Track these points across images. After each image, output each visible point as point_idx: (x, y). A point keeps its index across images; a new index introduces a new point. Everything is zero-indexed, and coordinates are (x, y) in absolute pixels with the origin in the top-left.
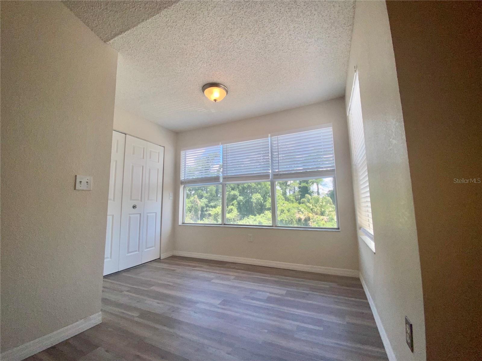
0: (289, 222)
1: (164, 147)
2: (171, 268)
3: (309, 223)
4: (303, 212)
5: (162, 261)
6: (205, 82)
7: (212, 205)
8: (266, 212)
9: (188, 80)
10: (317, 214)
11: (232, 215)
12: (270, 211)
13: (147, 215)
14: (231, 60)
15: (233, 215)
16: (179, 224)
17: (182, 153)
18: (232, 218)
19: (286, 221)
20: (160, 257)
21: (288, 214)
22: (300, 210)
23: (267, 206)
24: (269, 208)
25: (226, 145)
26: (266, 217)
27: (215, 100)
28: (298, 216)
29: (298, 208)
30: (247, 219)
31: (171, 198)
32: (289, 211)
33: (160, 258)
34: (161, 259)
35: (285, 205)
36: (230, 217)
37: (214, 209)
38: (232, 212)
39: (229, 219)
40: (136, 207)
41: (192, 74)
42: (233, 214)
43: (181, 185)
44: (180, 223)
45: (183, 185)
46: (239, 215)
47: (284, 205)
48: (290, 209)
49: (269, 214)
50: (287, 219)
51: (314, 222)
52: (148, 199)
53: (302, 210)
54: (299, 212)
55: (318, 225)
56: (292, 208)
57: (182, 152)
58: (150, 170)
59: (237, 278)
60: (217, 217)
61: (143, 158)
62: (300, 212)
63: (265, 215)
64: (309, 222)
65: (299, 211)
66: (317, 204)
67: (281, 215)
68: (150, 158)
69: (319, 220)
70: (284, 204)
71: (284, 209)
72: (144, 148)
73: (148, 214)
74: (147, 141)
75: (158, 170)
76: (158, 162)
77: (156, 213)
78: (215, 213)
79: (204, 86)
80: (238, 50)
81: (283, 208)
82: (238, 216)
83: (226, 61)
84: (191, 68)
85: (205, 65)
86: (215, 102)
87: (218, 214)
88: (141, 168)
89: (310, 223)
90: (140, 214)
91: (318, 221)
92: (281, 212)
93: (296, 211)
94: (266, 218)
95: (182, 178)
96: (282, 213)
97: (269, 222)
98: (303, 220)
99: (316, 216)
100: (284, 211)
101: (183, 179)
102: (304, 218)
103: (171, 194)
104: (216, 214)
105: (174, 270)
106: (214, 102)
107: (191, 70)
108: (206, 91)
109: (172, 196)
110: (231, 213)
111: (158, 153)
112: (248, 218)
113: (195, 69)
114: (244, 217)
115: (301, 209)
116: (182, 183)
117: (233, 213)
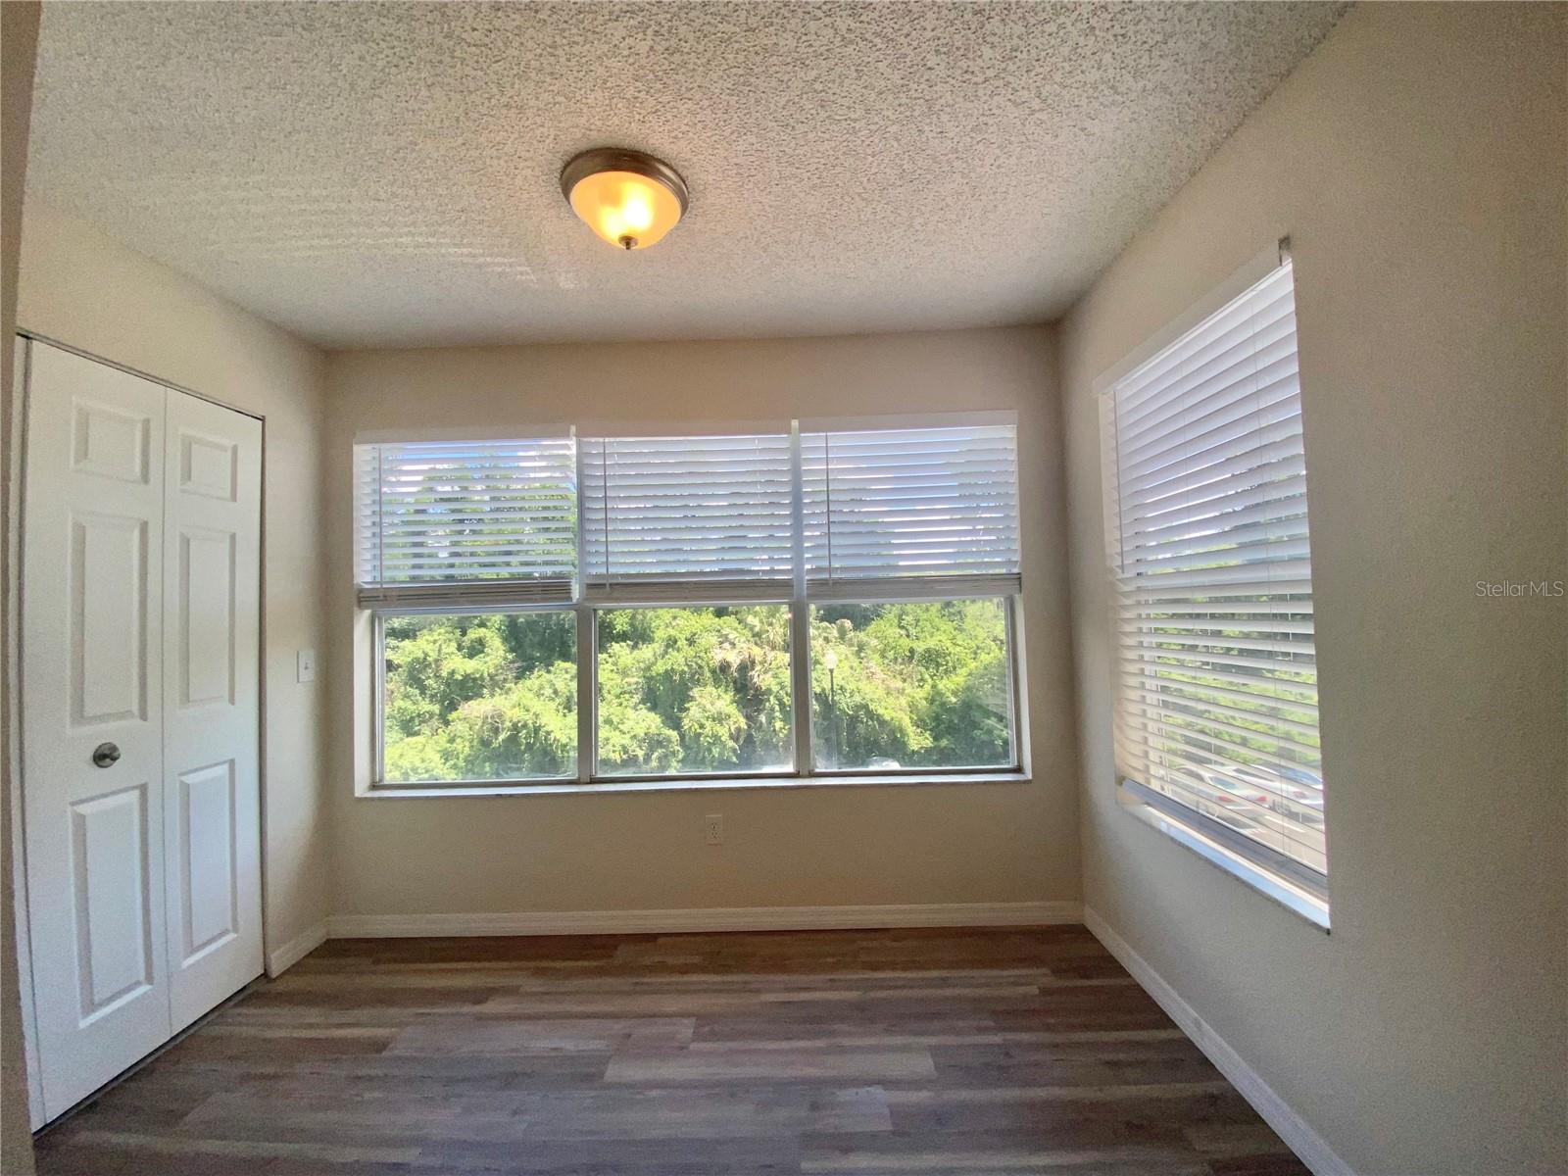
0: (693, 675)
1: (262, 419)
2: (356, 1032)
3: (752, 677)
4: (733, 645)
5: (280, 987)
6: (599, 138)
7: (395, 626)
8: (616, 647)
9: (504, 100)
10: (773, 648)
11: (486, 663)
12: (628, 642)
13: (182, 783)
14: (789, 60)
15: (490, 663)
16: (357, 795)
17: (363, 455)
18: (486, 675)
19: (683, 672)
20: (265, 970)
21: (690, 652)
22: (726, 638)
23: (619, 627)
24: (624, 632)
25: (601, 440)
26: (615, 664)
27: (628, 241)
28: (718, 656)
29: (719, 631)
30: (543, 672)
31: (308, 676)
32: (691, 642)
33: (265, 975)
34: (274, 976)
35: (680, 622)
36: (477, 671)
37: (407, 642)
38: (483, 652)
39: (475, 680)
40: (114, 759)
41: (548, 70)
42: (488, 659)
43: (356, 609)
44: (361, 789)
45: (367, 608)
46: (512, 662)
47: (677, 621)
48: (694, 635)
49: (623, 653)
50: (686, 669)
51: (766, 672)
52: (186, 698)
53: (731, 637)
54: (721, 643)
55: (778, 680)
56: (701, 631)
57: (356, 448)
58: (186, 542)
59: (708, 1025)
60: (420, 672)
61: (145, 478)
62: (726, 645)
63: (610, 657)
64: (753, 672)
65: (724, 639)
66: (773, 616)
67: (667, 657)
68: (187, 475)
69: (781, 667)
70: (675, 618)
71: (678, 635)
72: (146, 423)
73: (189, 779)
74: (166, 383)
75: (233, 537)
76: (234, 497)
77: (232, 763)
78: (412, 656)
79: (578, 156)
80: (850, 21)
81: (672, 632)
82: (511, 665)
83: (758, 59)
84: (557, 39)
85: (643, 47)
86: (628, 248)
87: (425, 659)
88: (136, 534)
89: (756, 675)
90: (143, 789)
91: (778, 668)
92: (668, 646)
93: (714, 640)
94: (615, 668)
95: (364, 575)
96: (670, 650)
97: (627, 680)
98: (735, 666)
99: (773, 653)
100: (676, 642)
101: (369, 579)
102: (738, 662)
103: (308, 657)
104: (417, 660)
105: (379, 1046)
106: (621, 249)
107: (554, 46)
108: (587, 189)
109: (312, 665)
110: (482, 655)
111: (229, 453)
112: (549, 672)
113: (576, 49)
114: (531, 669)
115: (727, 635)
116: (365, 598)
117: (488, 655)
